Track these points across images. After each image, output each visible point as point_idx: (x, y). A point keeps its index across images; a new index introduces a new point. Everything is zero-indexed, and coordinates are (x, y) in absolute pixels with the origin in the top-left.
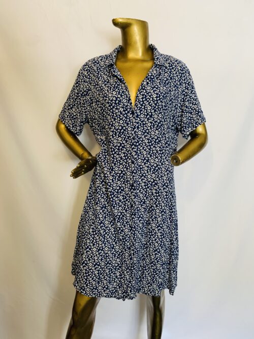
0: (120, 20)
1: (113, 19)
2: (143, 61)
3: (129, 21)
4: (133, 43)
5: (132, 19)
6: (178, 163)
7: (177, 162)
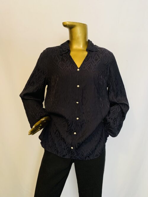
0: (68, 23)
3: (74, 24)
5: (76, 23)
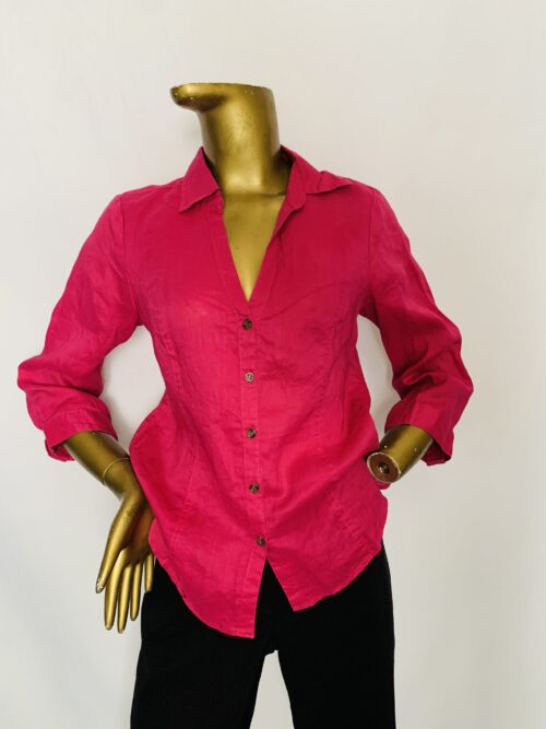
0: (193, 90)
1: (172, 86)
2: (265, 197)
4: (234, 150)
6: (392, 475)
7: (387, 471)
